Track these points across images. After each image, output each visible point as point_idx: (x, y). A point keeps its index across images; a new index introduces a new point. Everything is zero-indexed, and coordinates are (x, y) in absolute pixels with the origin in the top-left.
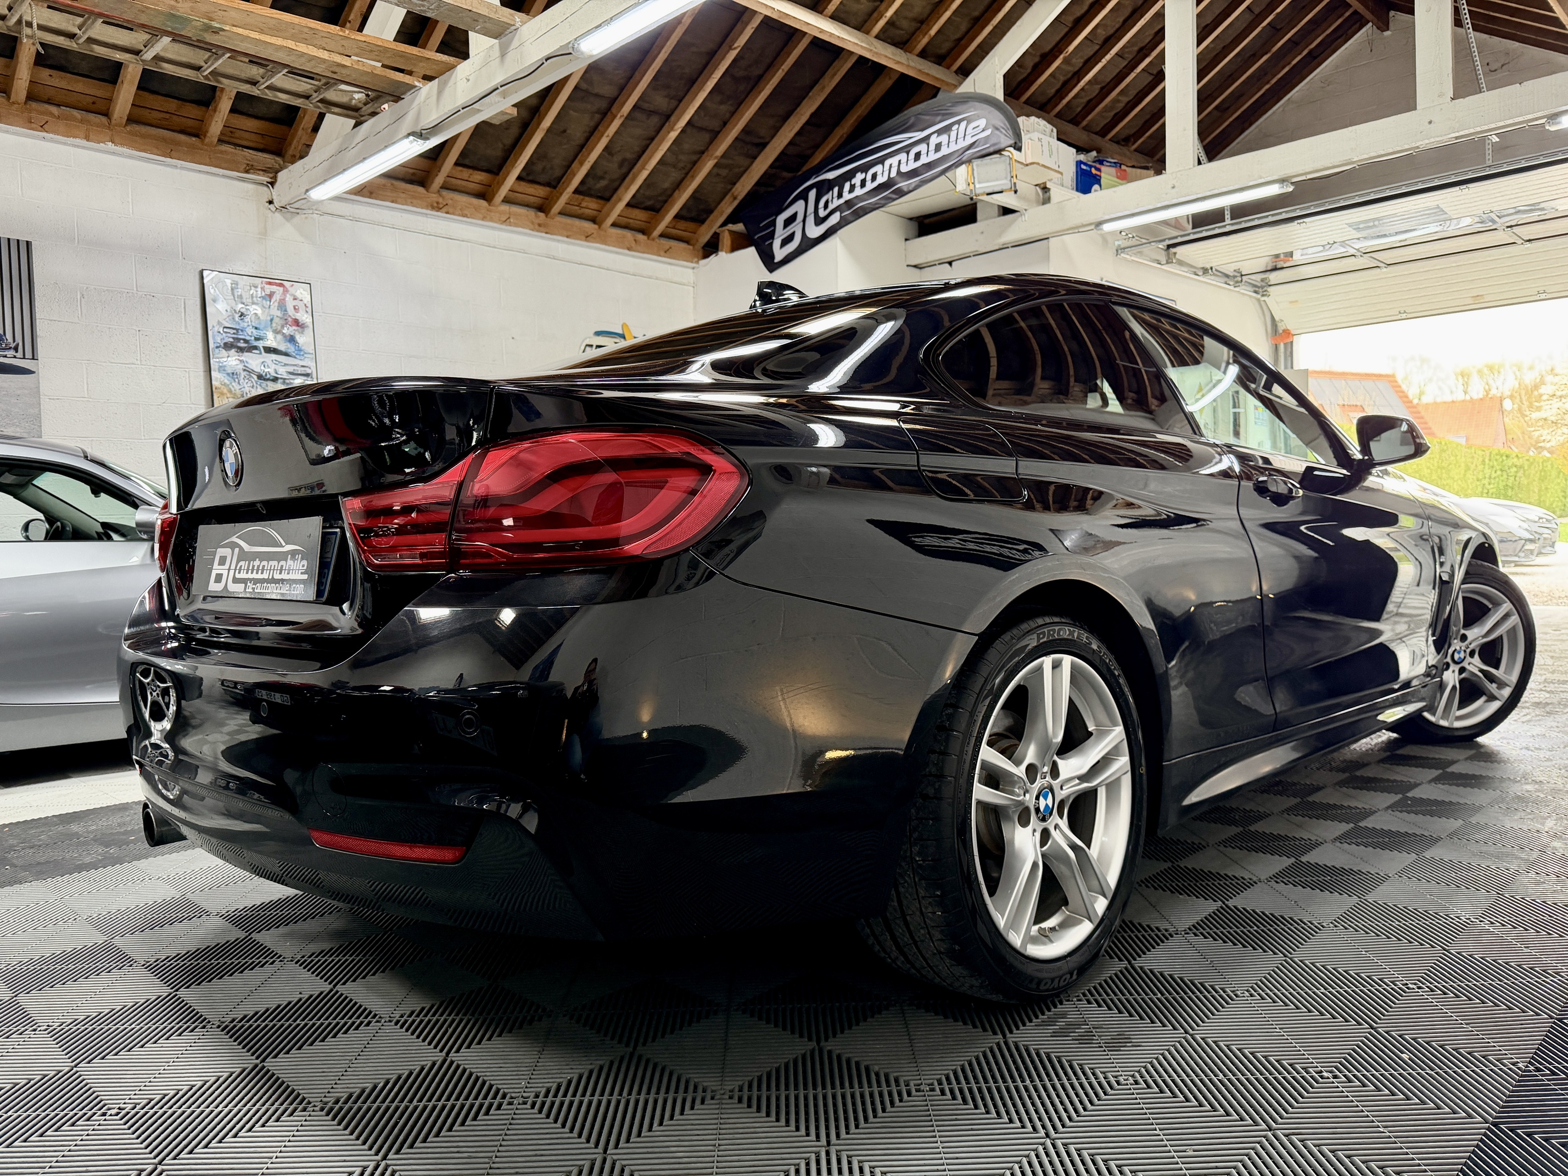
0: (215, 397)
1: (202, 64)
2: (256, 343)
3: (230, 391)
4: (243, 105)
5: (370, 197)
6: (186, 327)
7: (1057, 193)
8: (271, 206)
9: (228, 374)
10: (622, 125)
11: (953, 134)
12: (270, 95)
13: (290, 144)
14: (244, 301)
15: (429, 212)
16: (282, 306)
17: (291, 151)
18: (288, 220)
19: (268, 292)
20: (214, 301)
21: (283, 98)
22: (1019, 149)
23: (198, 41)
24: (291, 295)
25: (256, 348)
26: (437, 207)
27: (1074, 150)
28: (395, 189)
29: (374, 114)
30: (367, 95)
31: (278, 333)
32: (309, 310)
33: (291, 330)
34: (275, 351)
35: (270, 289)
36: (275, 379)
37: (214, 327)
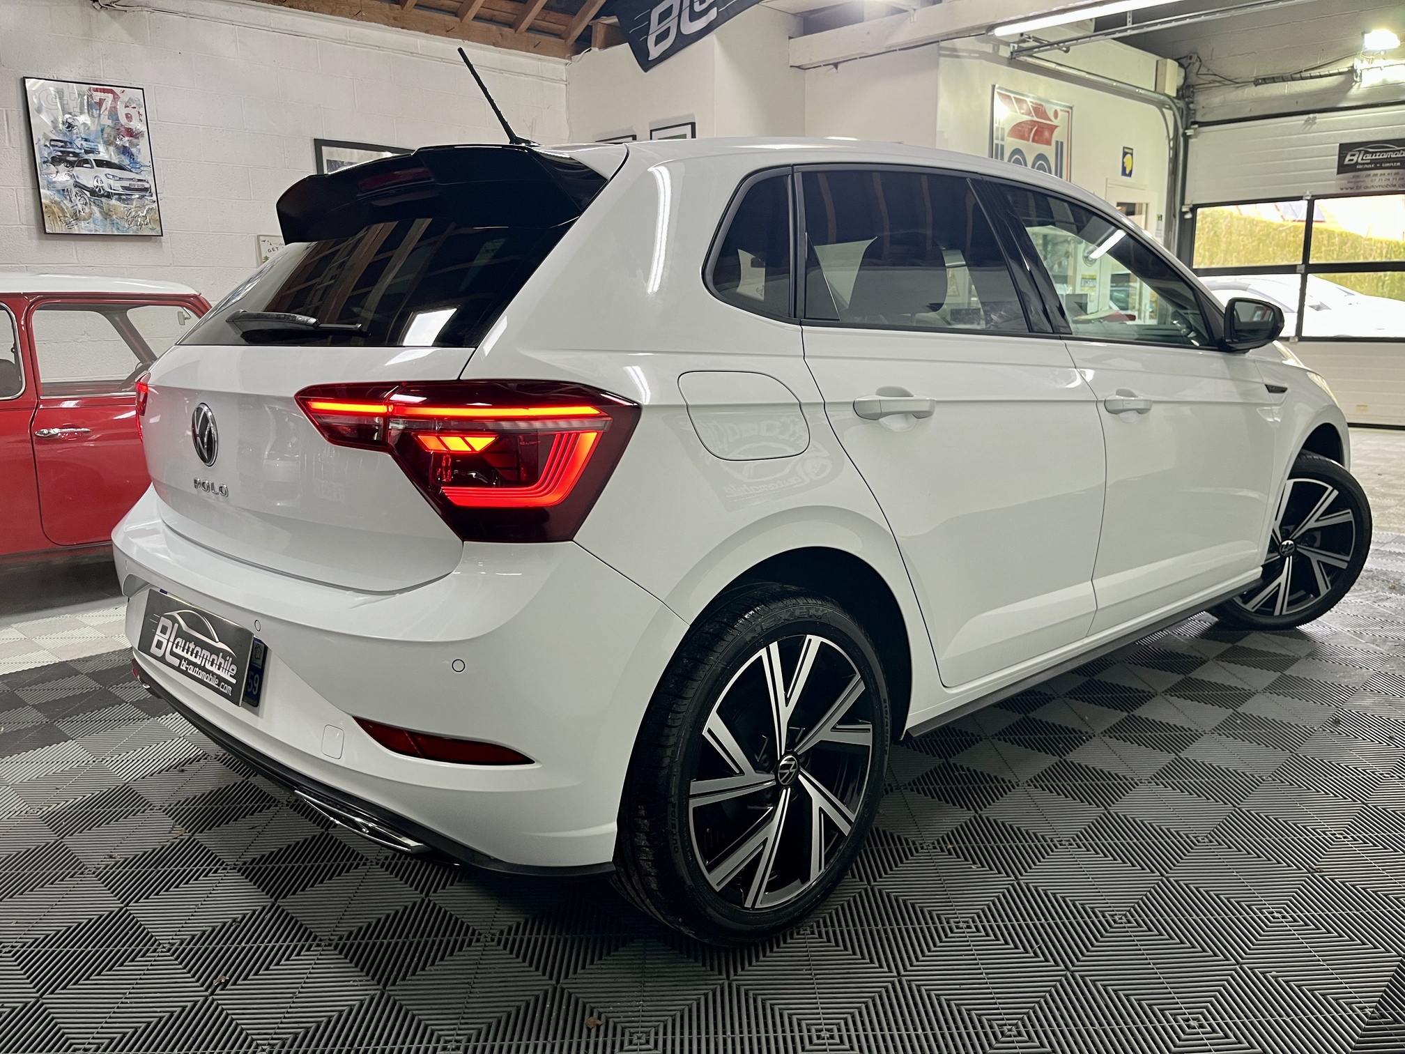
0: (46, 217)
2: (86, 157)
3: (62, 210)
6: (10, 140)
8: (95, 4)
9: (58, 191)
14: (71, 111)
15: (270, 6)
16: (113, 114)
18: (116, 18)
19: (96, 99)
20: (39, 111)
24: (122, 102)
25: (86, 161)
31: (109, 145)
32: (143, 118)
33: (126, 141)
34: (109, 165)
35: (98, 96)
36: (109, 196)
37: (39, 140)
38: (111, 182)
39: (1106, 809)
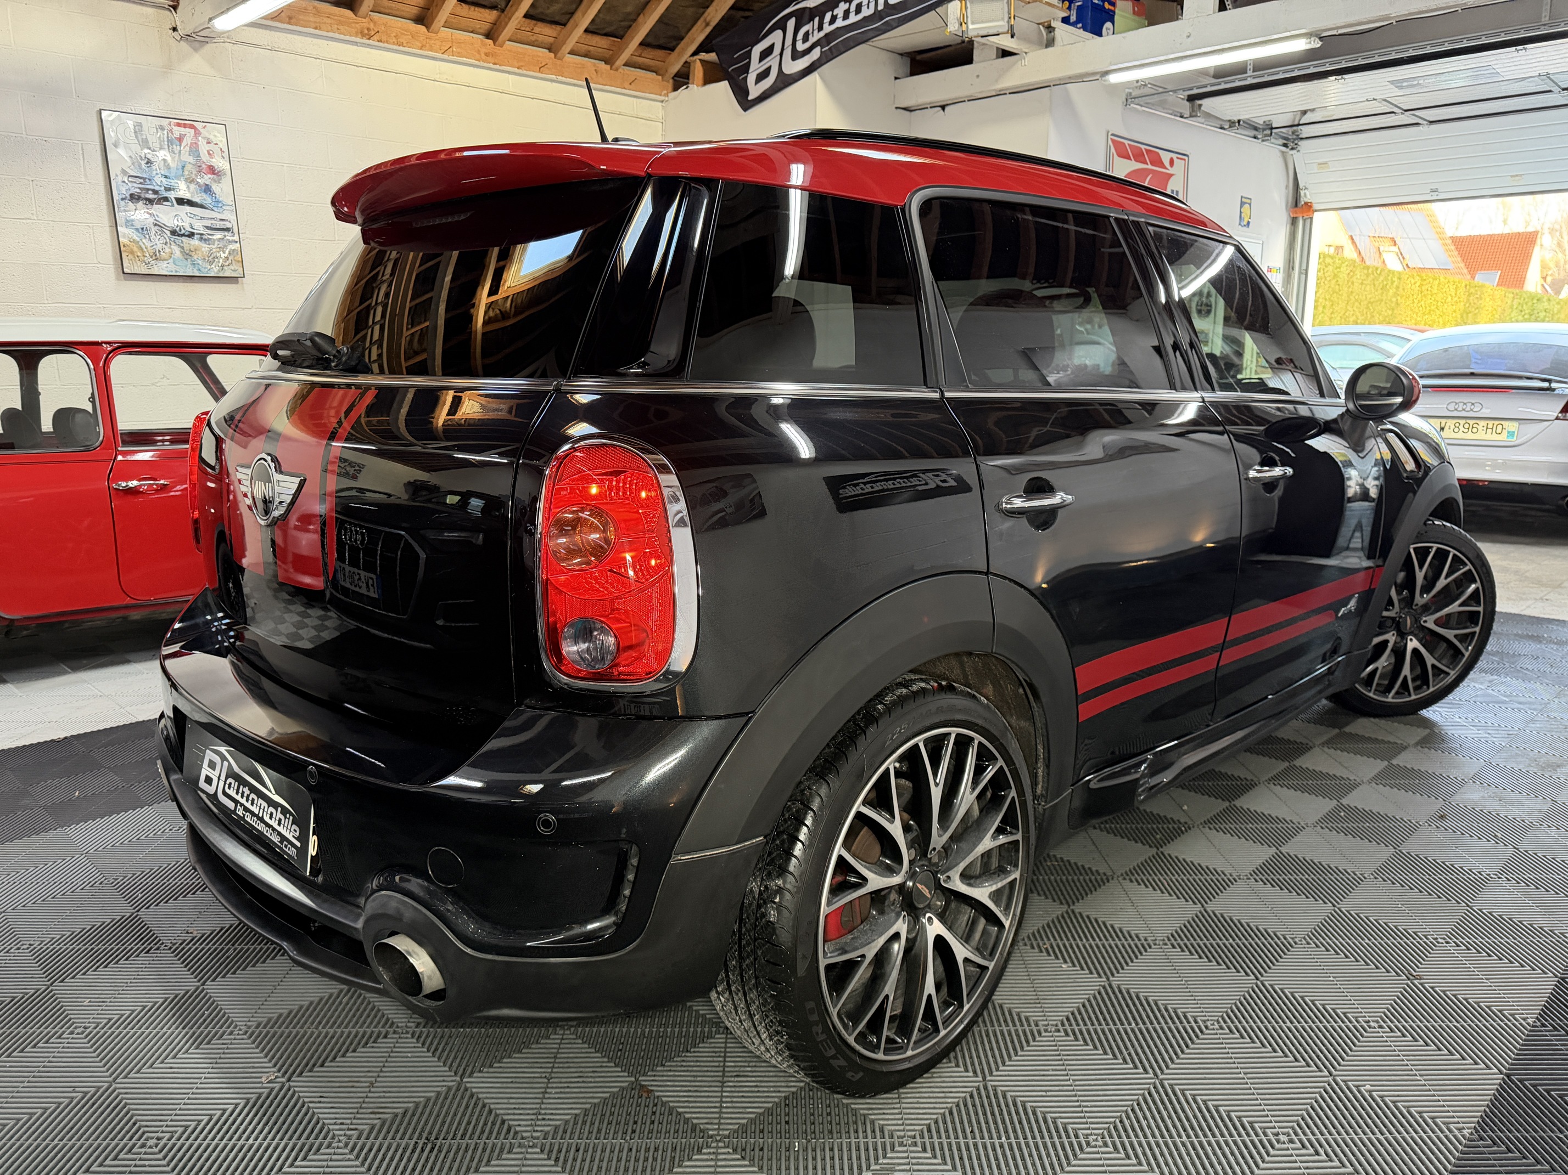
0: (124, 255)
2: (166, 194)
3: (141, 249)
5: (289, 23)
6: (86, 176)
7: (1062, 34)
8: (176, 34)
9: (137, 230)
14: (150, 145)
15: (358, 40)
16: (194, 149)
18: (196, 50)
19: (177, 135)
20: (116, 145)
24: (204, 138)
25: (166, 199)
26: (368, 34)
28: (318, 13)
31: (192, 181)
32: (226, 155)
33: (207, 179)
34: (190, 203)
35: (178, 131)
36: (191, 235)
37: (117, 176)
38: (194, 222)
39: (1203, 906)
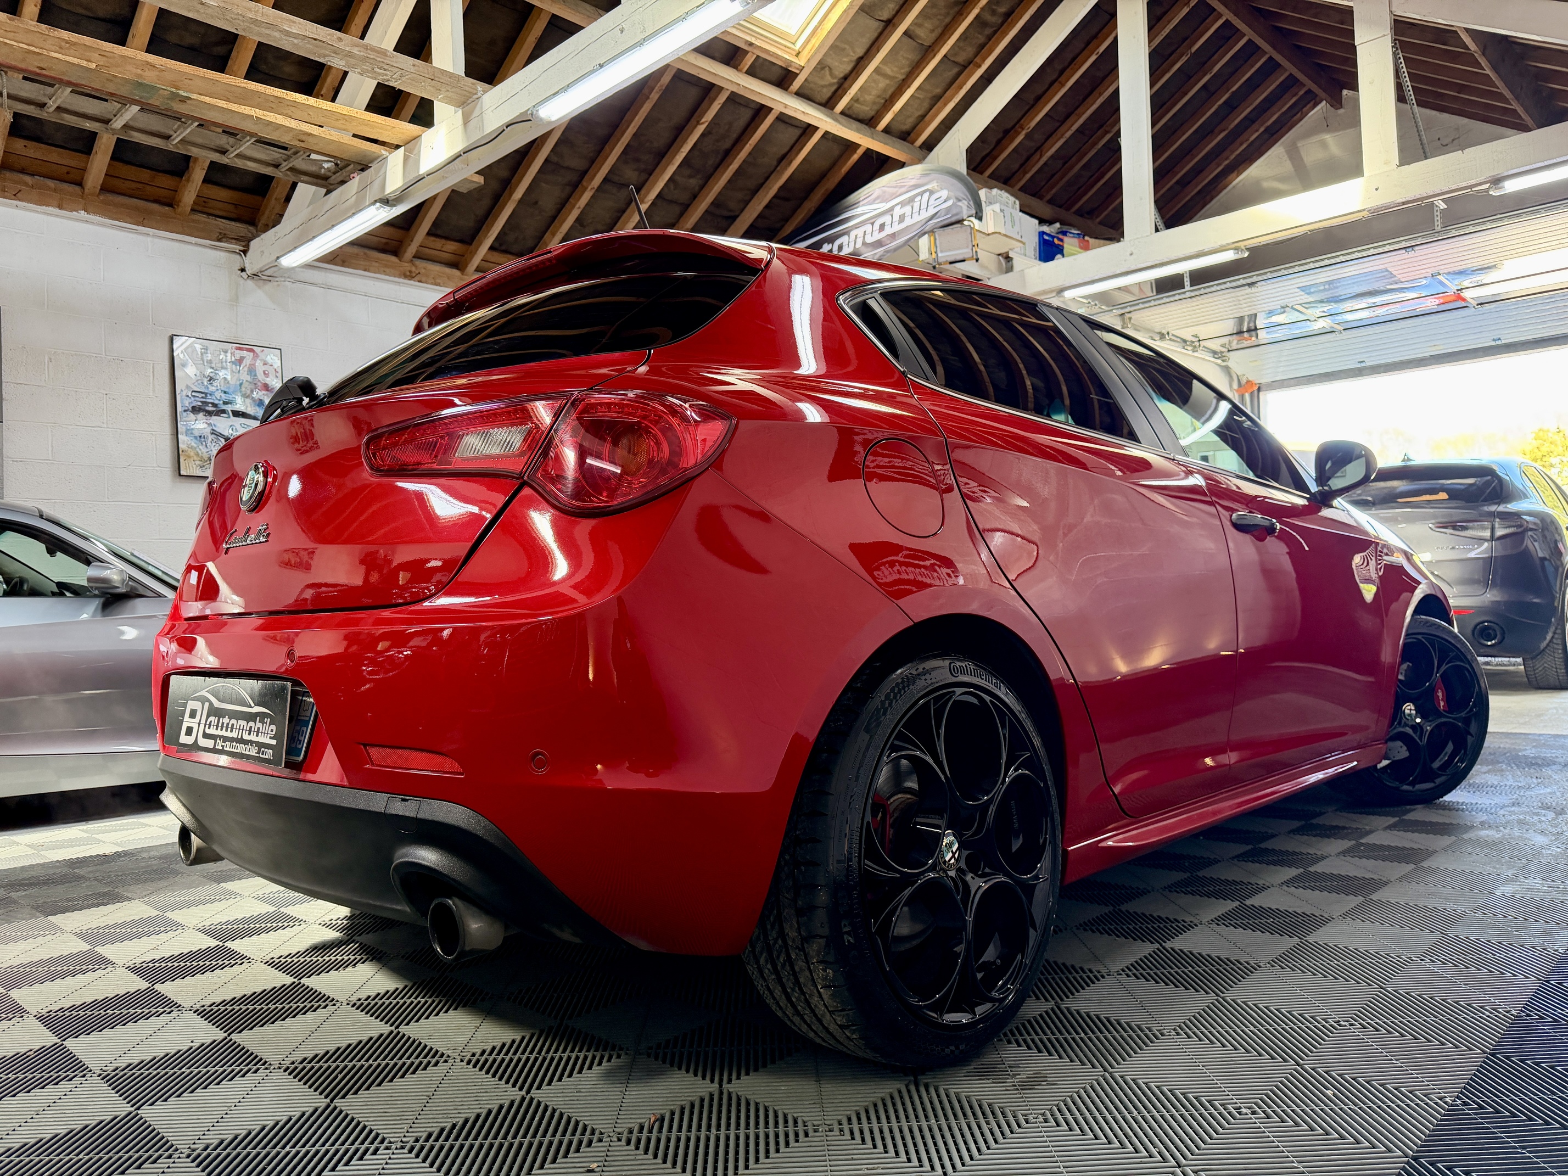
0: (182, 460)
1: (171, 133)
2: (224, 407)
3: (197, 454)
4: (217, 174)
5: (342, 266)
7: (1018, 262)
8: (244, 274)
9: (196, 437)
10: (592, 197)
11: (916, 205)
12: (240, 163)
13: (263, 214)
14: (213, 365)
15: (401, 280)
16: (252, 371)
17: (263, 220)
18: (259, 287)
19: (238, 357)
20: (184, 365)
21: (252, 166)
22: (980, 219)
23: (166, 109)
24: (261, 360)
25: (224, 411)
26: (409, 276)
27: (1036, 222)
28: (367, 258)
29: (343, 182)
30: (336, 164)
31: (247, 397)
32: (279, 375)
33: (261, 395)
34: (244, 415)
35: (239, 354)
37: (182, 391)
